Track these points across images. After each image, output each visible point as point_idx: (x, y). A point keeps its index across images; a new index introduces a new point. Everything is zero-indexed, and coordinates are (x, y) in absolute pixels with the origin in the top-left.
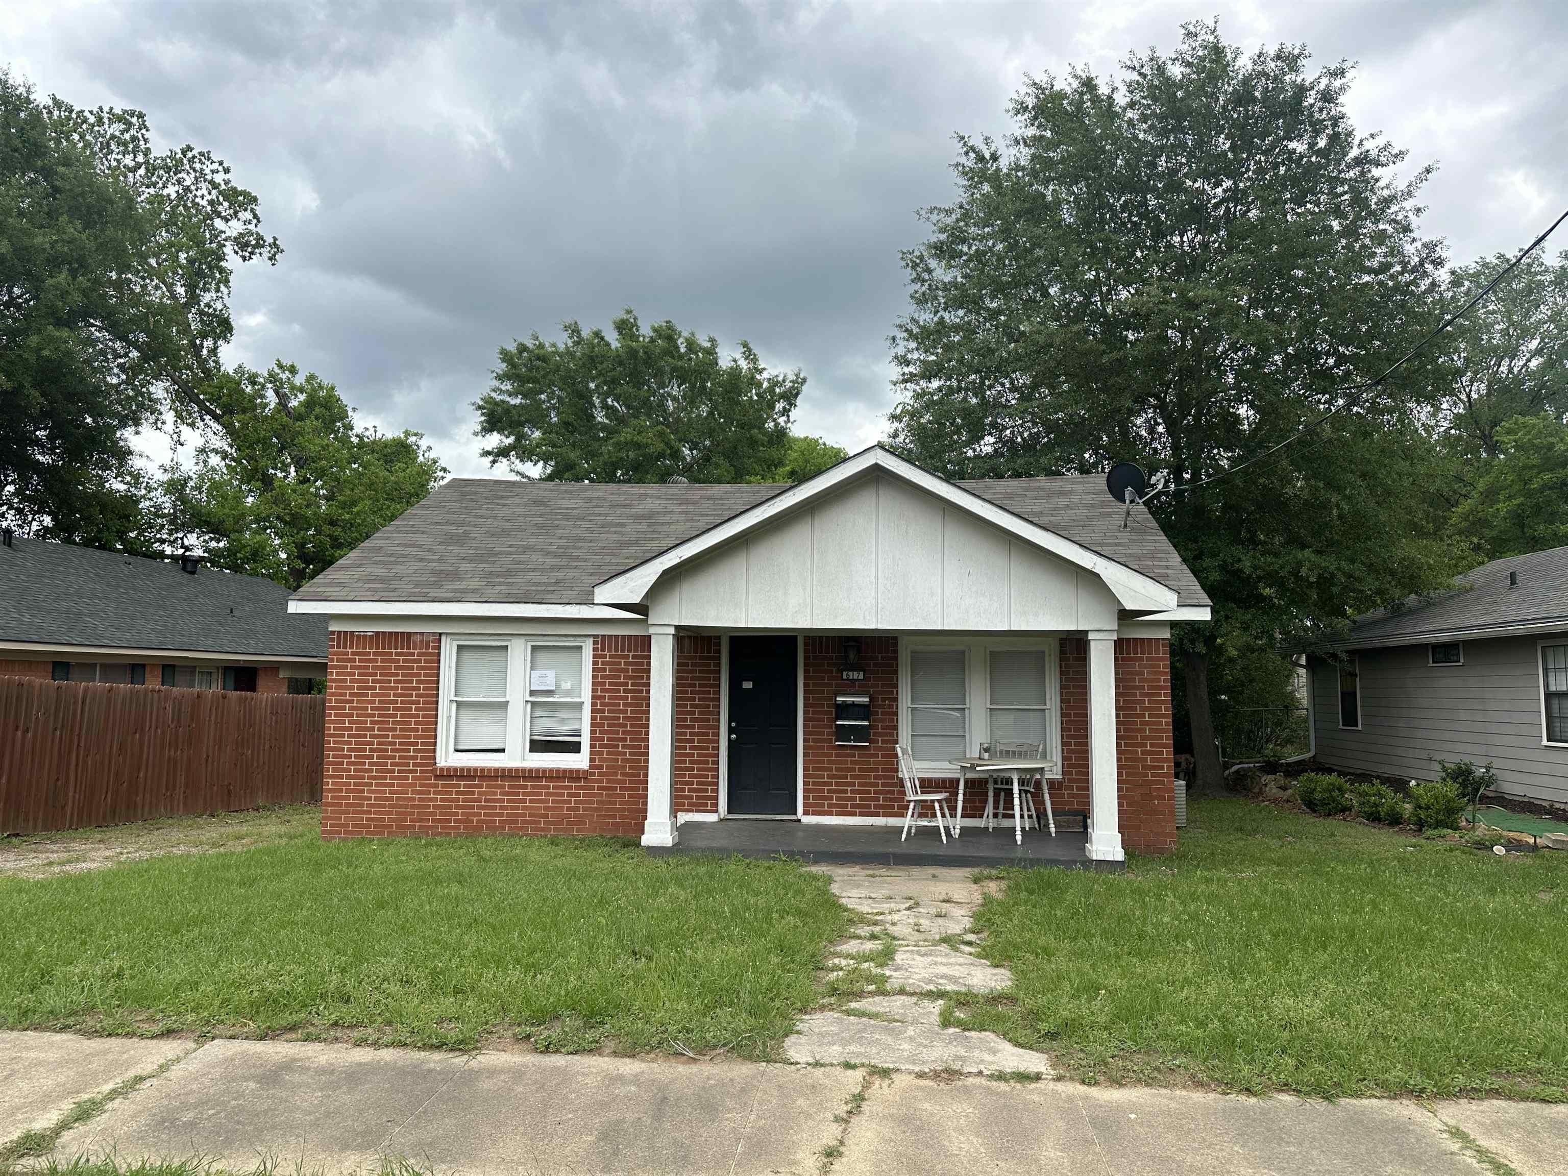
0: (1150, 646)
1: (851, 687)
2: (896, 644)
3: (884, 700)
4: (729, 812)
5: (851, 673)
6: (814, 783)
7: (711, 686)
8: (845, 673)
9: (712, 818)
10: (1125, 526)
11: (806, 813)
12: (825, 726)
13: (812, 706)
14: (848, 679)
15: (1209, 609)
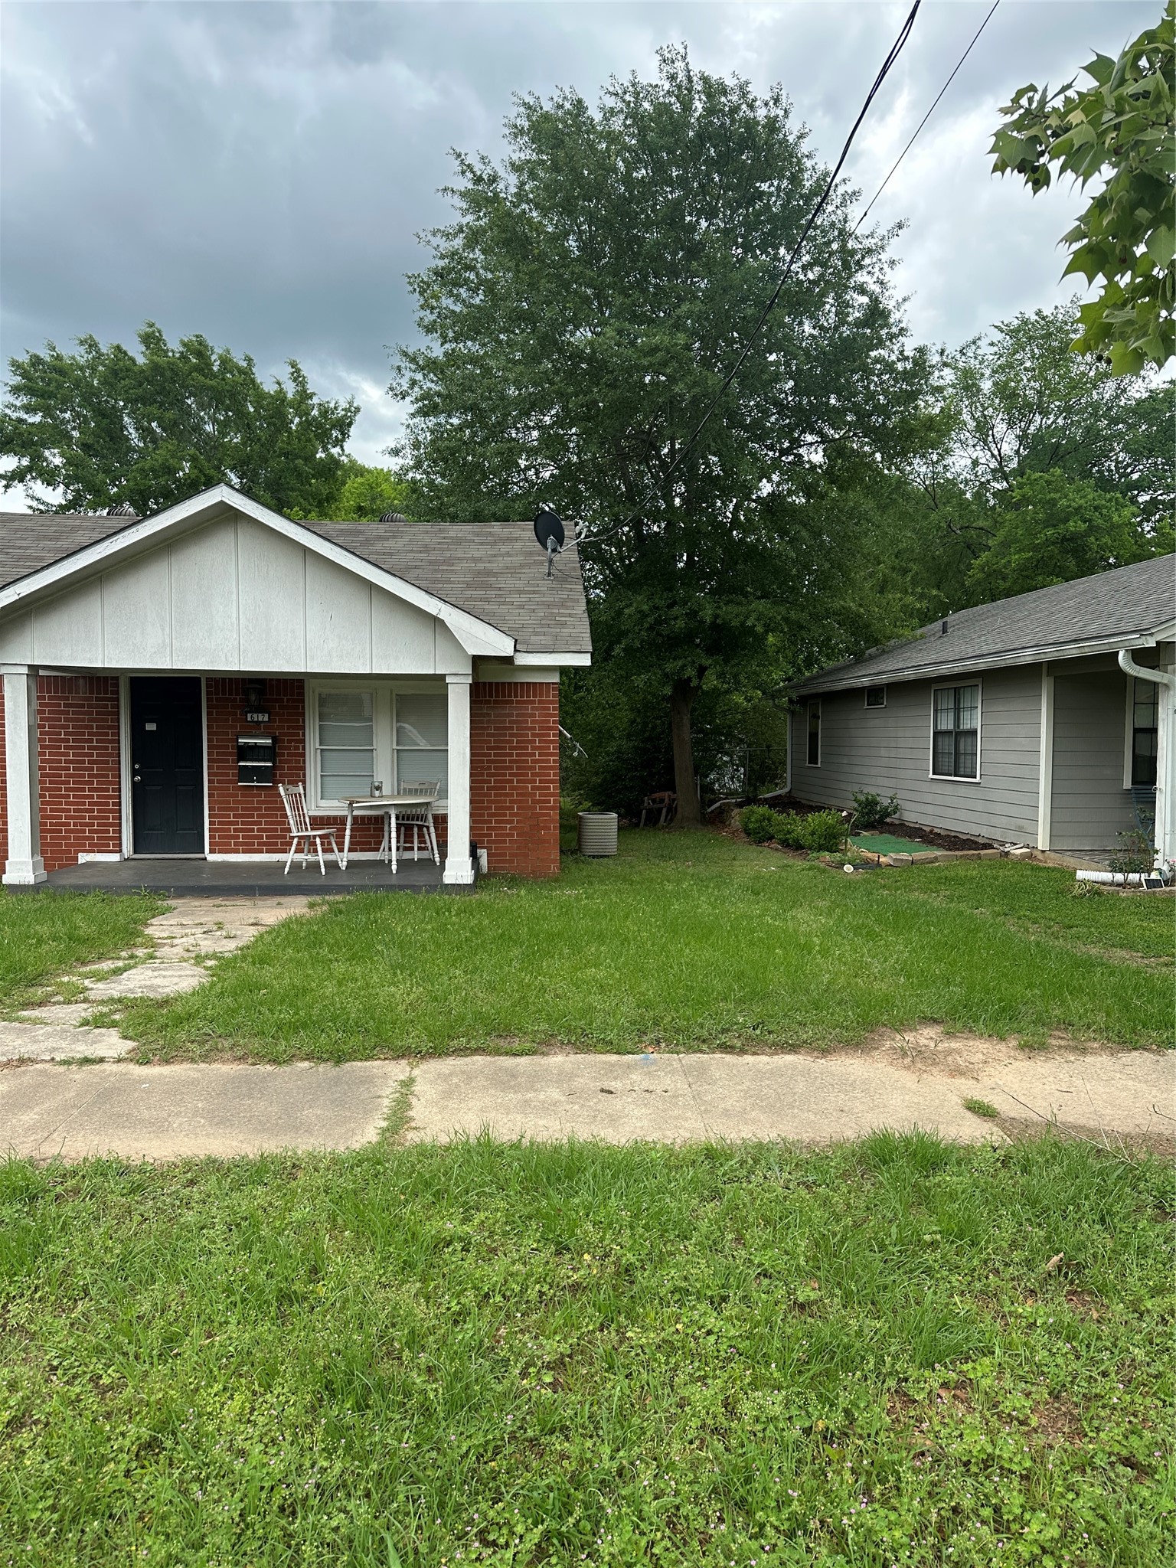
0: (541, 690)
1: (254, 729)
2: (302, 687)
3: (289, 741)
4: (135, 852)
5: (255, 715)
6: (220, 823)
7: (109, 727)
8: (249, 715)
9: (115, 858)
10: (549, 574)
11: (212, 851)
12: (231, 768)
13: (217, 747)
14: (252, 722)
15: (589, 655)
